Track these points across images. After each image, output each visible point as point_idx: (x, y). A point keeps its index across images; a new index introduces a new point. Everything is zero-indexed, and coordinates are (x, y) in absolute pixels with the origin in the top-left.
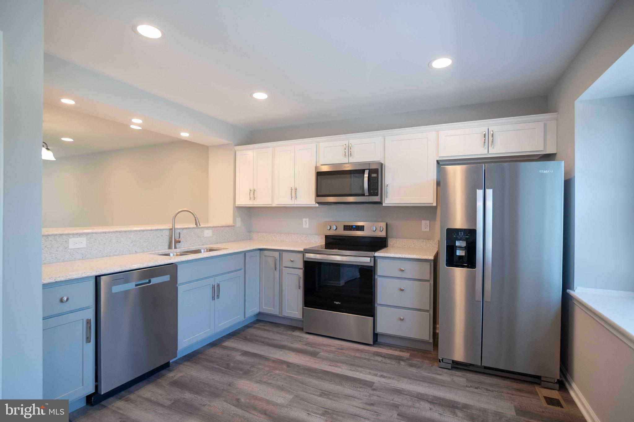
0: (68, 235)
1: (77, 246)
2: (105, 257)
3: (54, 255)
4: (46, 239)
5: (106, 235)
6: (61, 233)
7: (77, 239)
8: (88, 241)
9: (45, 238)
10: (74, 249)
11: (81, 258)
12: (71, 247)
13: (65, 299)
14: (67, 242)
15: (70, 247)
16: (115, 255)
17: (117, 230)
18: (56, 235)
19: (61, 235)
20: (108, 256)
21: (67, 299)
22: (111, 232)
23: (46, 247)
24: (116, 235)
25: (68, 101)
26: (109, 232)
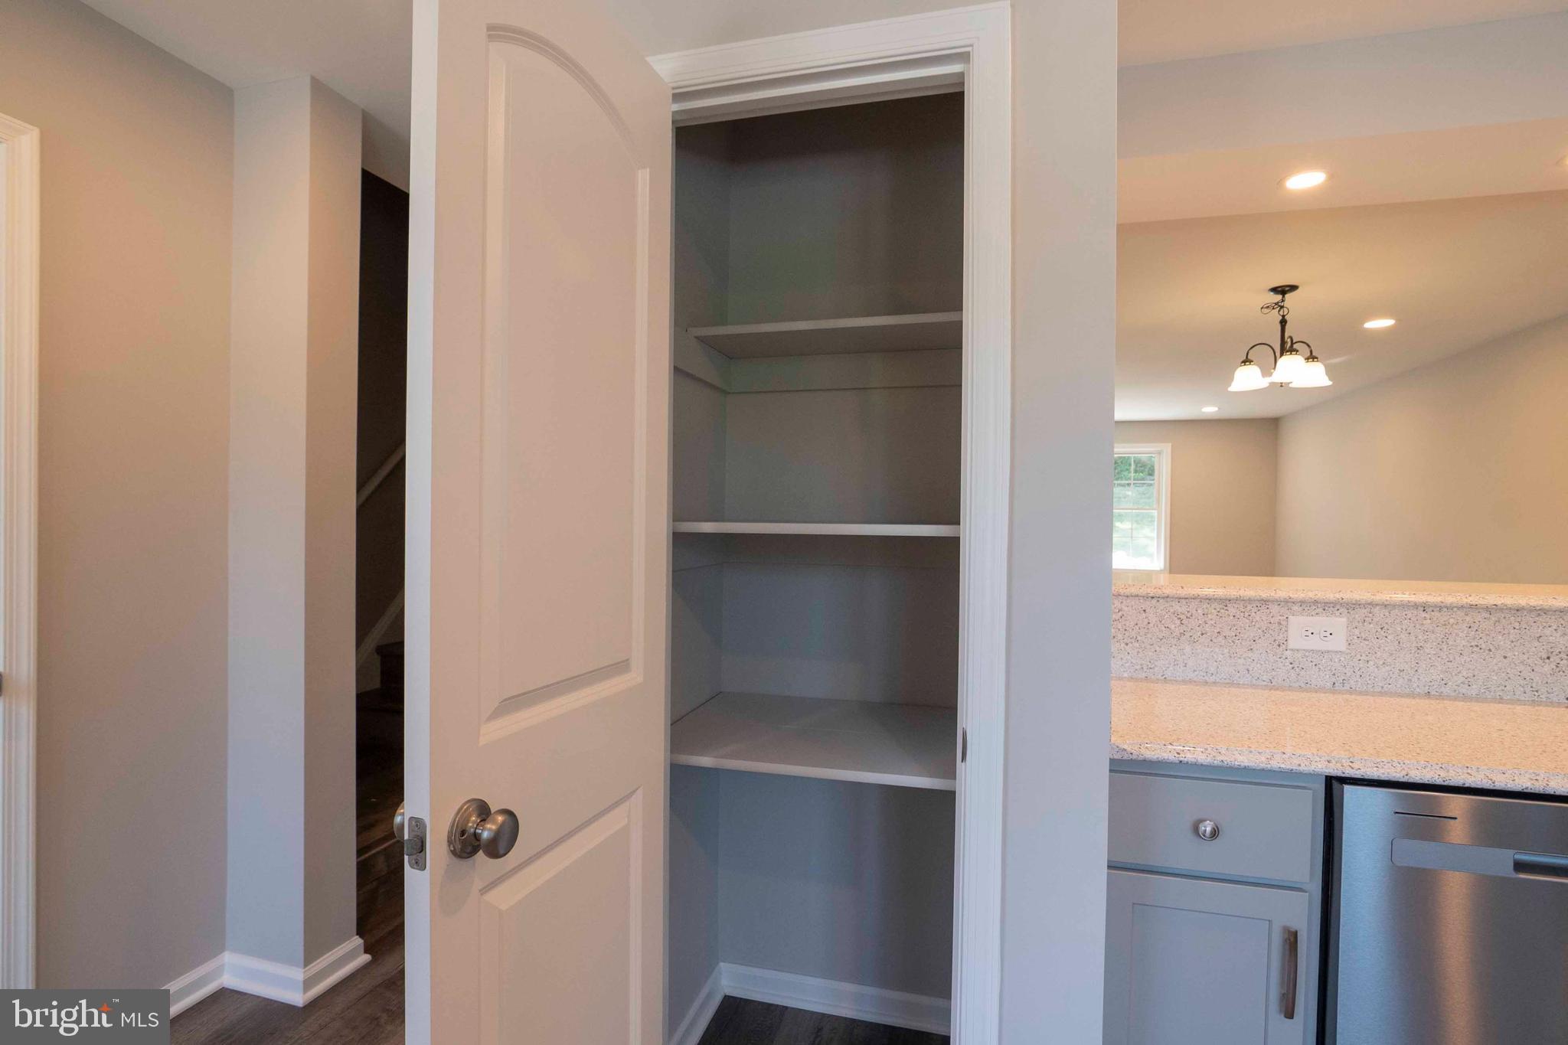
0: (1288, 602)
1: (1315, 643)
2: (1419, 695)
3: (1241, 661)
4: (1222, 611)
5: (1424, 615)
6: (1264, 595)
7: (1317, 618)
8: (1357, 632)
9: (1218, 607)
10: (1306, 651)
11: (1329, 685)
12: (1296, 640)
13: (1207, 827)
14: (1283, 625)
15: (1291, 644)
16: (1465, 698)
17: (1473, 600)
18: (1250, 600)
19: (1265, 602)
20: (1433, 693)
21: (1215, 833)
22: (1450, 608)
23: (1219, 633)
24: (1468, 618)
25: (1306, 181)
26: (1439, 607)
